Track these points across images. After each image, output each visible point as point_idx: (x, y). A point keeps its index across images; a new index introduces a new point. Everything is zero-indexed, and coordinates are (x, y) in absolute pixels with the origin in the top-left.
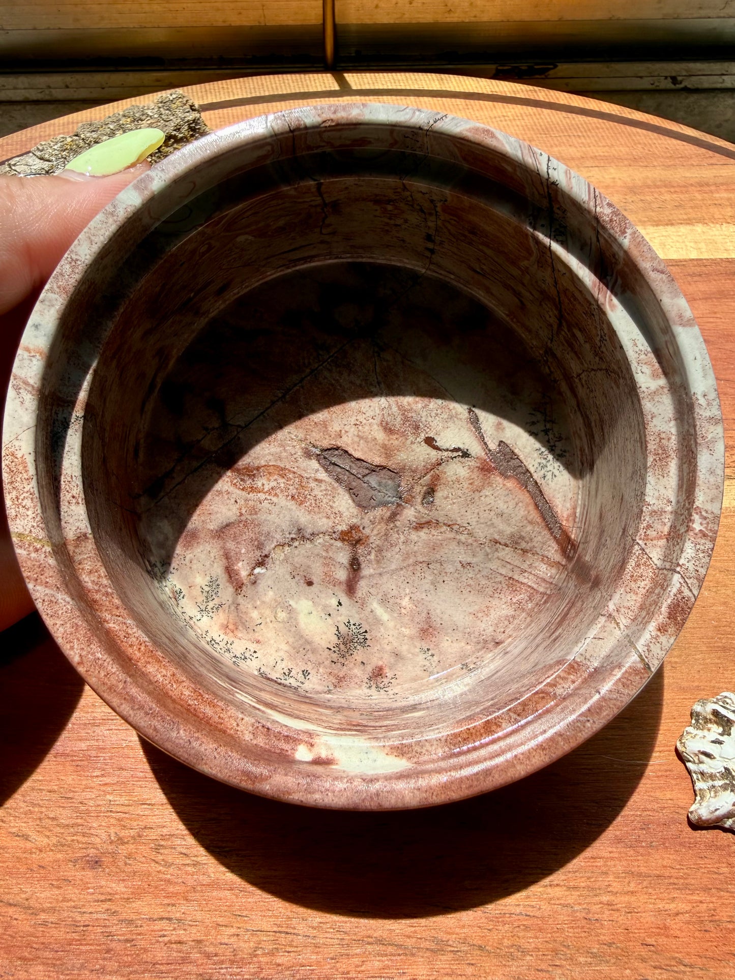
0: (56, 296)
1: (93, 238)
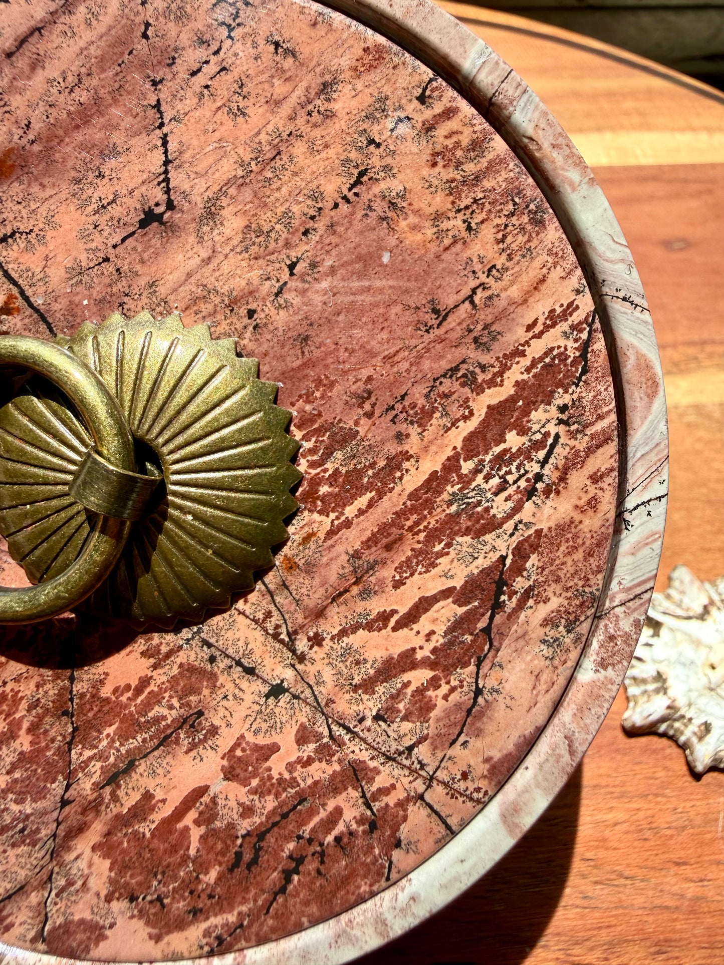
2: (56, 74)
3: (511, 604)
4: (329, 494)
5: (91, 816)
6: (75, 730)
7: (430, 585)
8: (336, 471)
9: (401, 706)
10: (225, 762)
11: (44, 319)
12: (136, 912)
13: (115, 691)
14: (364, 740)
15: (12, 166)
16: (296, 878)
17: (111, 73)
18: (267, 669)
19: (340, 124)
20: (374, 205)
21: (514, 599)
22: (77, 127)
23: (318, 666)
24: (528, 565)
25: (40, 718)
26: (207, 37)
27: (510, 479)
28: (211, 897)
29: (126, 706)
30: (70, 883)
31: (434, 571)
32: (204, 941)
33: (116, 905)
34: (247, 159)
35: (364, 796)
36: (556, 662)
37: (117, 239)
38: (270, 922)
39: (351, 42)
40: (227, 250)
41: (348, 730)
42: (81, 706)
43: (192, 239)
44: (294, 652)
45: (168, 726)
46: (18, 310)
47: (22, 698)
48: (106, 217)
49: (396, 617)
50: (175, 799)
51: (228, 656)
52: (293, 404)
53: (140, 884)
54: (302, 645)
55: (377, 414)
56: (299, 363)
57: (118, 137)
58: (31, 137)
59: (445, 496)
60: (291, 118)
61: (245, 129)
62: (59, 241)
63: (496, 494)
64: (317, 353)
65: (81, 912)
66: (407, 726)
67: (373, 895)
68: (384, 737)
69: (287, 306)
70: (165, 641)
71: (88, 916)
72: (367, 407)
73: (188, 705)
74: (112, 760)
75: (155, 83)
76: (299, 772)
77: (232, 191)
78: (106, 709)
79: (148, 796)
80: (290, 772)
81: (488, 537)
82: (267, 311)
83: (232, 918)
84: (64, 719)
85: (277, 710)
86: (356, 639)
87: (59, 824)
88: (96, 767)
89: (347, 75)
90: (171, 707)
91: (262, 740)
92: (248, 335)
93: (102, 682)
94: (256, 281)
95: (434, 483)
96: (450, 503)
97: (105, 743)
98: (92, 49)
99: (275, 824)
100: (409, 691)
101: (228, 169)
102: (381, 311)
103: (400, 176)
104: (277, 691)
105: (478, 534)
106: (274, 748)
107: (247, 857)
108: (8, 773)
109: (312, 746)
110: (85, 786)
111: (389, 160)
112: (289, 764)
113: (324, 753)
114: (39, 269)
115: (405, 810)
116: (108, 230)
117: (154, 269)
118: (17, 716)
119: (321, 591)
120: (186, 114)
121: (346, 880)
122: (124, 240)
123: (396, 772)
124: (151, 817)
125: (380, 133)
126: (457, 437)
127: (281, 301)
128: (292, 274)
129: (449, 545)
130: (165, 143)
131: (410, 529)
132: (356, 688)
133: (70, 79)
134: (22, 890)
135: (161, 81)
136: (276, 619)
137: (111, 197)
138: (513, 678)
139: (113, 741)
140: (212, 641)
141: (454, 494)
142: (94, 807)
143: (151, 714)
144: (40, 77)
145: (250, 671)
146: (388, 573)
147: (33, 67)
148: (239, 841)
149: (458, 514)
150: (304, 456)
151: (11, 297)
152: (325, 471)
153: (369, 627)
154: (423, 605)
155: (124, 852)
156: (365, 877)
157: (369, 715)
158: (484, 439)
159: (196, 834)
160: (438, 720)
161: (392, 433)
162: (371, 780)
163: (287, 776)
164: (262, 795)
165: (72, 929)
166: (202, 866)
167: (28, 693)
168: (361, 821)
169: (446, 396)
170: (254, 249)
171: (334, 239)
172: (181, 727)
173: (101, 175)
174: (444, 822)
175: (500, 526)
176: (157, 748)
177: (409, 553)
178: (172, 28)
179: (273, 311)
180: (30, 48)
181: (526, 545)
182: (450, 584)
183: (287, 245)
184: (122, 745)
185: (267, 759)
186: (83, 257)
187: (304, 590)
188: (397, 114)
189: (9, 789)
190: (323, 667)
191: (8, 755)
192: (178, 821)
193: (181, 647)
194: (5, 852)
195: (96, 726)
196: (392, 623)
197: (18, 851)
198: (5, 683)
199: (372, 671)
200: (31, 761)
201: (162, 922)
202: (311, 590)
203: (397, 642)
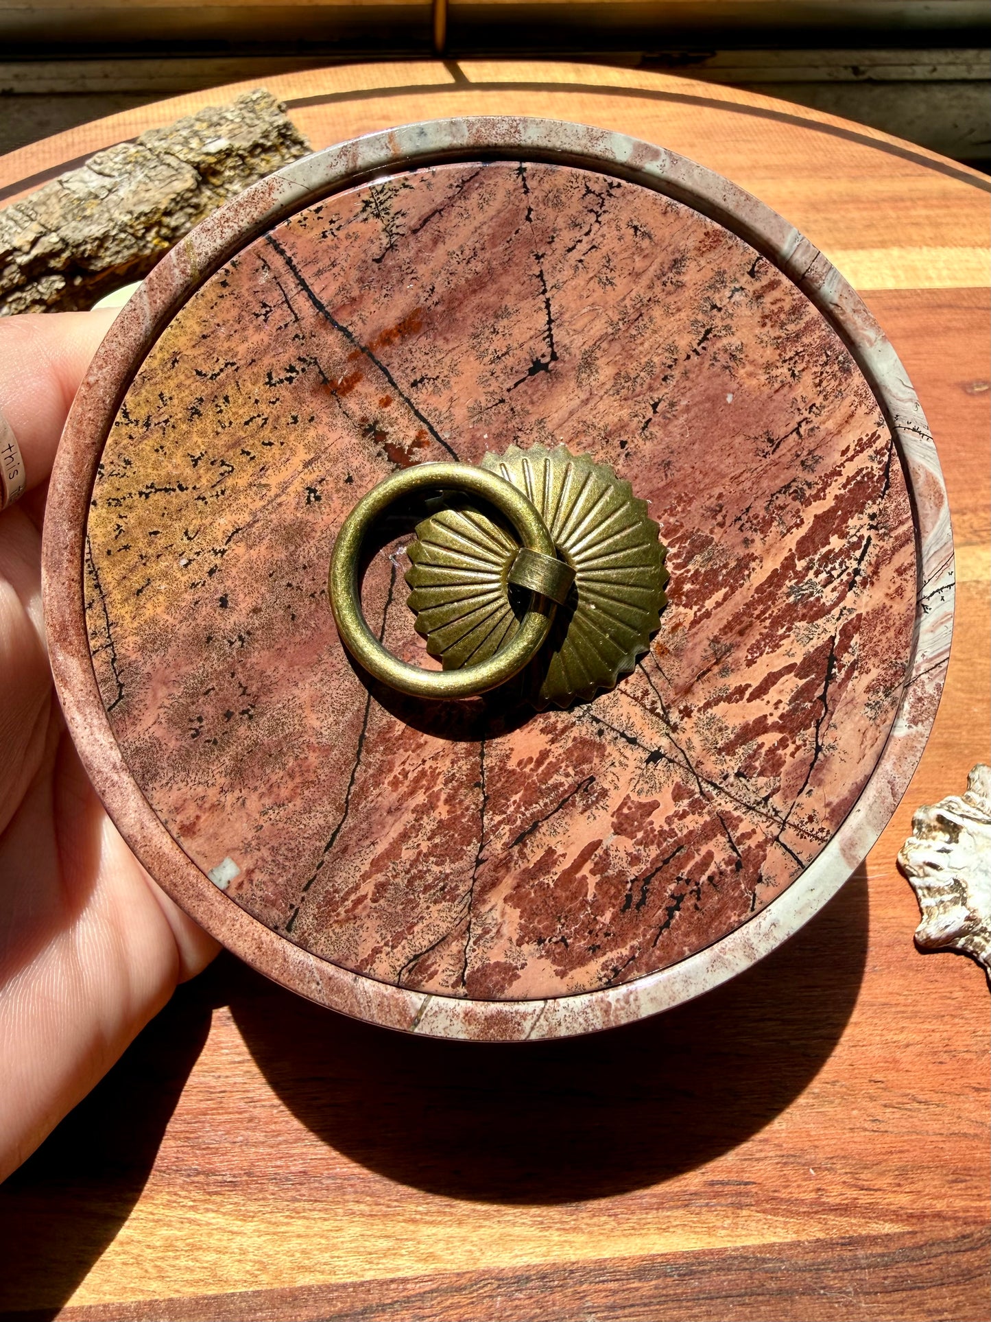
0: (467, 134)
1: (553, 134)
2: (455, 248)
3: (841, 676)
4: (692, 591)
5: (503, 872)
6: (486, 798)
7: (776, 662)
8: (697, 571)
9: (757, 764)
10: (614, 820)
11: (450, 450)
12: (543, 953)
13: (520, 763)
14: (728, 794)
15: (420, 324)
16: (677, 913)
17: (501, 248)
18: (647, 739)
19: (688, 293)
20: (719, 357)
21: (843, 672)
22: (474, 291)
23: (689, 734)
24: (852, 643)
25: (456, 790)
26: (579, 221)
27: (835, 573)
28: (607, 935)
29: (530, 776)
30: (486, 932)
31: (778, 651)
32: (603, 973)
33: (525, 947)
34: (615, 319)
35: (730, 841)
36: (878, 721)
37: (510, 384)
38: (658, 953)
39: (694, 228)
40: (602, 393)
41: (715, 786)
42: (490, 778)
43: (573, 384)
44: (668, 723)
45: (565, 791)
46: (428, 443)
47: (439, 774)
48: (501, 366)
49: (750, 690)
50: (574, 853)
51: (613, 729)
52: (659, 518)
53: (546, 928)
54: (674, 717)
55: (728, 524)
56: (663, 483)
57: (509, 301)
58: (435, 299)
59: (784, 589)
60: (650, 287)
61: (612, 296)
62: (461, 386)
63: (825, 586)
64: (678, 475)
65: (496, 955)
66: (762, 780)
67: (741, 924)
68: (745, 791)
69: (652, 437)
70: (560, 718)
71: (502, 960)
72: (719, 518)
73: (582, 772)
74: (519, 823)
75: (538, 257)
76: (676, 824)
77: (605, 345)
78: (512, 779)
79: (550, 852)
80: (669, 825)
81: (820, 622)
82: (637, 442)
83: (625, 952)
84: (477, 790)
85: (656, 773)
86: (717, 710)
87: (475, 880)
88: (505, 829)
89: (693, 253)
90: (567, 775)
91: (644, 799)
92: (621, 461)
93: (508, 757)
94: (626, 418)
95: (776, 579)
96: (788, 595)
98: (485, 228)
99: (658, 870)
100: (763, 751)
101: (599, 327)
102: (727, 441)
103: (738, 334)
104: (655, 757)
105: (812, 619)
106: (654, 805)
107: (636, 898)
108: (429, 839)
109: (686, 802)
110: (497, 846)
111: (728, 321)
112: (668, 817)
113: (696, 807)
114: (444, 410)
115: (764, 850)
116: (502, 377)
117: (542, 408)
118: (436, 789)
119: (689, 671)
120: (564, 283)
121: (719, 912)
122: (516, 385)
123: (756, 819)
124: (554, 870)
125: (721, 300)
126: (792, 541)
127: (647, 433)
128: (655, 412)
129: (789, 629)
130: (548, 306)
131: (758, 617)
132: (720, 751)
133: (467, 252)
134: (443, 941)
135: (543, 256)
136: (652, 696)
137: (505, 350)
138: (845, 737)
139: (519, 807)
140: (600, 717)
141: (791, 587)
142: (504, 864)
143: (550, 782)
144: (441, 250)
145: (632, 741)
146: (742, 654)
147: (435, 242)
148: (629, 886)
149: (795, 604)
150: (670, 560)
151: (421, 433)
152: (688, 571)
153: (729, 699)
154: (772, 679)
155: (532, 901)
156: (734, 909)
157: (732, 773)
158: (813, 542)
159: (592, 881)
160: (788, 774)
161: (740, 539)
162: (736, 827)
163: (666, 828)
164: (646, 845)
165: (489, 972)
166: (599, 909)
167: (445, 769)
168: (729, 862)
169: (781, 508)
170: (624, 392)
171: (688, 384)
172: (576, 792)
173: (495, 332)
174: (796, 859)
175: (829, 612)
176: (556, 811)
177: (758, 637)
178: (550, 213)
179: (641, 442)
180: (432, 226)
181: (850, 627)
182: (791, 661)
183: (651, 389)
184: (526, 809)
185: (650, 814)
186: (483, 399)
188: (733, 285)
189: (430, 854)
190: (692, 735)
191: (429, 824)
192: (577, 872)
193: (574, 724)
194: (428, 908)
195: (504, 794)
196: (747, 695)
197: (440, 906)
198: (424, 761)
199: (732, 736)
200: (449, 827)
201: (566, 960)
202: (679, 671)
203: (752, 711)
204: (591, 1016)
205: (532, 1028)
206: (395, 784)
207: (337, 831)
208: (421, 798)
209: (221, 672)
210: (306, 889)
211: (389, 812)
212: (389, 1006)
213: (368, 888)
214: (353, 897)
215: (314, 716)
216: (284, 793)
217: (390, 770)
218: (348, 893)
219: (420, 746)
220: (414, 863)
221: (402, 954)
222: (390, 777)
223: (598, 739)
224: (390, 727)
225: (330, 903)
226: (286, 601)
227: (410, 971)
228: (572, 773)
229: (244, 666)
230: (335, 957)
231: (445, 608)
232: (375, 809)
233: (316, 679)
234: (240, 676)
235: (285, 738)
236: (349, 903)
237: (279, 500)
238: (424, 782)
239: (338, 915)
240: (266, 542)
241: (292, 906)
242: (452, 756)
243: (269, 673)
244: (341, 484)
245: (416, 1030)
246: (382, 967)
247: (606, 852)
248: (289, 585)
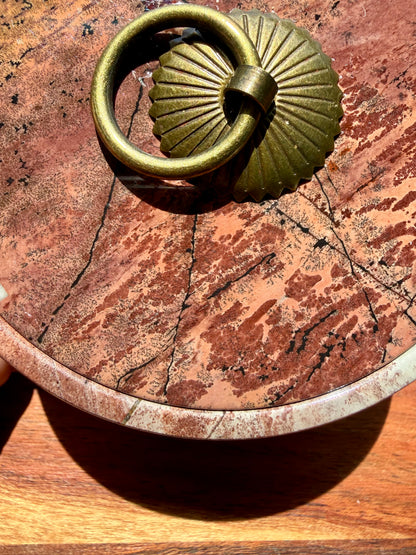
4: (359, 126)
5: (202, 315)
6: (194, 261)
8: (364, 113)
9: (396, 256)
10: (287, 286)
12: (226, 377)
13: (221, 238)
14: (372, 276)
16: (327, 358)
18: (316, 230)
23: (347, 230)
25: (172, 252)
28: (274, 369)
29: (227, 248)
30: (185, 357)
32: (269, 396)
33: (213, 372)
35: (371, 310)
38: (310, 385)
41: (364, 269)
42: (198, 247)
44: (333, 220)
45: (253, 262)
47: (161, 239)
49: (395, 203)
50: (255, 307)
51: (292, 221)
52: (340, 72)
53: (229, 359)
54: (338, 216)
55: (389, 81)
56: (344, 48)
64: (355, 43)
65: (192, 375)
66: (398, 269)
67: (373, 371)
68: (385, 275)
70: (253, 208)
71: (195, 379)
72: (383, 77)
73: (266, 249)
74: (216, 281)
76: (332, 294)
78: (215, 249)
79: (238, 304)
80: (327, 294)
82: (327, 16)
83: (286, 382)
84: (188, 254)
85: (321, 255)
86: (370, 215)
87: (180, 320)
88: (206, 285)
90: (255, 250)
91: (311, 273)
92: (315, 29)
93: (213, 232)
97: (212, 270)
99: (316, 325)
100: (401, 247)
102: (393, 23)
104: (321, 243)
106: (318, 279)
107: (298, 345)
108: (149, 286)
109: (341, 278)
110: (199, 296)
112: (327, 288)
113: (348, 283)
115: (395, 320)
118: (158, 250)
119: (351, 184)
121: (358, 361)
123: (391, 296)
124: (239, 318)
127: (336, 11)
131: (405, 150)
132: (369, 244)
134: (153, 361)
136: (323, 199)
139: (218, 269)
140: (283, 210)
142: (203, 310)
143: (242, 254)
145: (306, 231)
146: (391, 176)
148: (293, 335)
150: (345, 103)
152: (357, 112)
153: (379, 207)
154: (411, 197)
155: (221, 338)
156: (369, 359)
157: (377, 261)
159: (267, 329)
161: (397, 93)
162: (376, 301)
163: (325, 296)
164: (309, 307)
165: (184, 386)
166: (270, 350)
167: (166, 237)
168: (368, 326)
172: (261, 263)
176: (245, 275)
177: (405, 165)
179: (330, 17)
184: (223, 272)
185: (313, 285)
187: (341, 183)
189: (149, 297)
190: (350, 231)
191: (150, 275)
192: (256, 321)
193: (263, 214)
194: (144, 336)
195: (207, 259)
196: (393, 206)
197: (153, 336)
198: (151, 230)
199: (379, 235)
200: (165, 280)
201: (243, 383)
202: (344, 183)
203: (395, 218)
204: (257, 426)
205: (213, 431)
206: (128, 243)
207: (82, 273)
208: (145, 256)
209: (7, 150)
210: (55, 313)
211: (122, 263)
212: (108, 404)
213: (101, 317)
214: (89, 322)
215: (73, 188)
216: (46, 241)
217: (125, 233)
218: (86, 319)
219: (149, 218)
220: (137, 302)
221: (122, 367)
222: (125, 238)
223: (280, 227)
224: (128, 201)
225: (72, 325)
226: (60, 102)
227: (126, 380)
228: (259, 249)
229: (25, 147)
230: (72, 364)
231: (176, 115)
232: (112, 260)
233: (76, 161)
234: (21, 154)
235: (50, 202)
236: (86, 327)
237: (63, 31)
238: (150, 245)
239: (77, 334)
240: (50, 60)
241: (43, 324)
242: (172, 228)
243: (43, 153)
244: (109, 24)
245: (127, 424)
246: (106, 375)
247: (279, 309)
248: (64, 92)
